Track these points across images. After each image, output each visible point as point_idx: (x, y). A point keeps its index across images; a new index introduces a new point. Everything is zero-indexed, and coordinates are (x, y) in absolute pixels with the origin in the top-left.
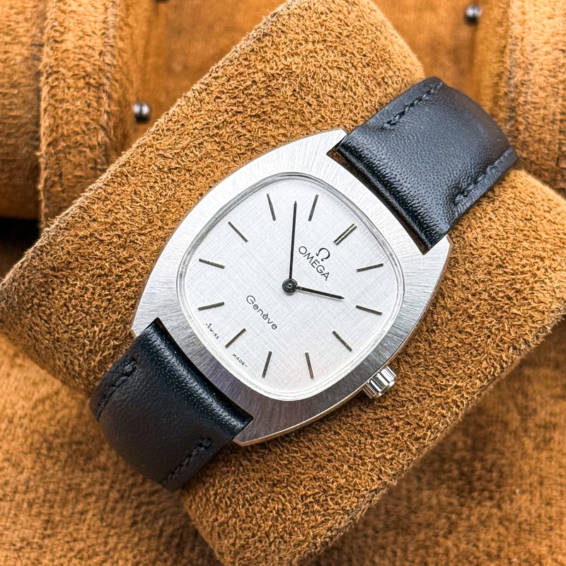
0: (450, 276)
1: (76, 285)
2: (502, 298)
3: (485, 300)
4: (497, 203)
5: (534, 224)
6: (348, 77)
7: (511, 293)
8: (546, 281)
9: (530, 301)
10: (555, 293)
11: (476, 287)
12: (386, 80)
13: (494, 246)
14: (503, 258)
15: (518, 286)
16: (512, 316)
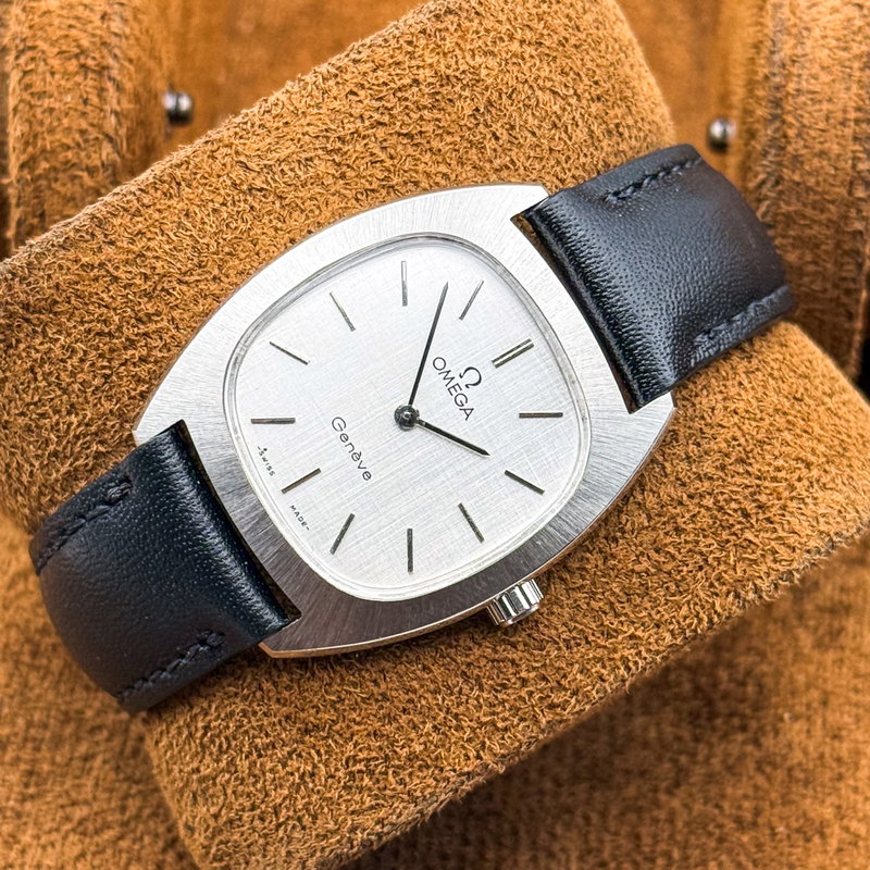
0: (661, 459)
1: (57, 340)
2: (735, 511)
3: (708, 509)
4: (755, 362)
5: (806, 409)
6: (564, 110)
7: (750, 507)
8: (807, 500)
9: (776, 526)
10: (818, 522)
11: (698, 484)
12: (621, 129)
13: (739, 428)
14: (748, 449)
15: (763, 498)
16: (744, 544)
